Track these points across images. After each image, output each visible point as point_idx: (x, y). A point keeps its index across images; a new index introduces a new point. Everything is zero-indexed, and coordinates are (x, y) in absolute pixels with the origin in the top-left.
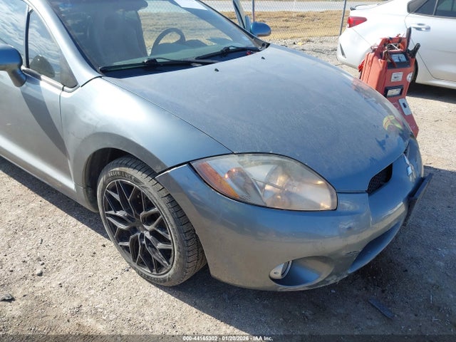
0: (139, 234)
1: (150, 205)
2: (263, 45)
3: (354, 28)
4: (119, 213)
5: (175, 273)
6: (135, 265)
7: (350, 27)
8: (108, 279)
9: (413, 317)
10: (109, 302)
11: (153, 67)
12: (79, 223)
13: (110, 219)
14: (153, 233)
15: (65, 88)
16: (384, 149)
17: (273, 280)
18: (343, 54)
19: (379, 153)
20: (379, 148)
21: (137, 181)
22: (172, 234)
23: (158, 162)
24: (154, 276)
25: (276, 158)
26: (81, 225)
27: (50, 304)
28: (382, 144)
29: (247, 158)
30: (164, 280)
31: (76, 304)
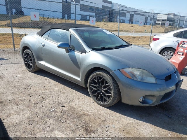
0: (100, 91)
1: (107, 83)
2: (130, 45)
3: (155, 41)
4: (95, 85)
5: (111, 102)
6: (96, 100)
7: (154, 41)
8: (88, 104)
9: (177, 118)
10: (90, 109)
11: (104, 49)
12: (76, 91)
13: (91, 87)
14: (105, 91)
15: (82, 53)
16: (169, 70)
17: (140, 102)
18: (152, 50)
19: (167, 71)
20: (167, 70)
21: (104, 76)
22: (112, 91)
23: (111, 70)
24: (103, 103)
25: (141, 70)
26: (77, 92)
27: (74, 108)
28: (168, 69)
29: (134, 69)
30: (106, 105)
31: (82, 108)
